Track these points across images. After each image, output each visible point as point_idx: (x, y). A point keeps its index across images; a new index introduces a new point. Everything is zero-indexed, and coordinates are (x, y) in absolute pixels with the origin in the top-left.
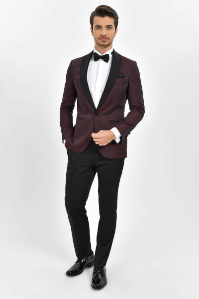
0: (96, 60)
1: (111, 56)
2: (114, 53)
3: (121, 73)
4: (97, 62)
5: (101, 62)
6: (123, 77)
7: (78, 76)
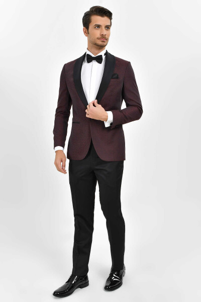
0: (89, 61)
1: (104, 57)
2: (107, 54)
3: (115, 74)
4: (91, 63)
5: (94, 63)
6: (117, 78)
7: (72, 79)
